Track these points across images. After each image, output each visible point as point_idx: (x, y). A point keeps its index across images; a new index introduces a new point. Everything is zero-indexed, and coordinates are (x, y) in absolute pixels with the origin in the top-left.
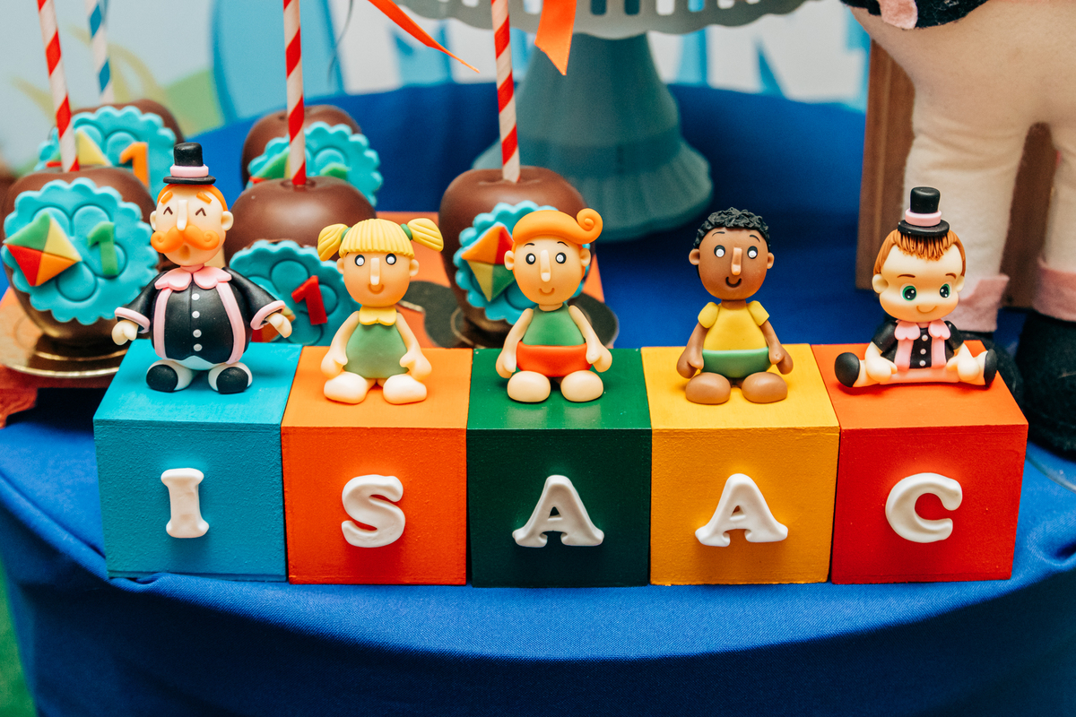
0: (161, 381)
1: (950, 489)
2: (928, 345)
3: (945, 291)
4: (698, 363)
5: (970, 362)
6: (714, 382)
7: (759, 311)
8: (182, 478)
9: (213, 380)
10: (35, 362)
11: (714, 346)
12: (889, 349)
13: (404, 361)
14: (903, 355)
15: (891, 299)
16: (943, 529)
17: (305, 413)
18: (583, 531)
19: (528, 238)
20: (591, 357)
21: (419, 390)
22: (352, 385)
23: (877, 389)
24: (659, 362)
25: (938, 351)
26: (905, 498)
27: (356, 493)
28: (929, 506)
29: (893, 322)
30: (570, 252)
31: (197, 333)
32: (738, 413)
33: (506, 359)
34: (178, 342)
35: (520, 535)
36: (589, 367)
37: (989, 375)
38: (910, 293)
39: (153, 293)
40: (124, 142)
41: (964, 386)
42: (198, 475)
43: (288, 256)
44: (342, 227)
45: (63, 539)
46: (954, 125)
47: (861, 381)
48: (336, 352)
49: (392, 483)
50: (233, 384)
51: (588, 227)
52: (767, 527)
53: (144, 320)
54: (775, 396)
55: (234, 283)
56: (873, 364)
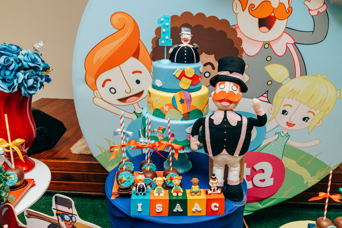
0: (137, 194)
1: (217, 205)
2: (215, 189)
3: (216, 184)
4: (192, 192)
5: (219, 191)
6: (193, 194)
7: (198, 186)
8: (140, 205)
9: (142, 194)
10: (118, 191)
11: (193, 190)
12: (211, 190)
13: (162, 192)
14: (212, 190)
15: (211, 185)
16: (217, 209)
17: (152, 198)
18: (181, 210)
19: (175, 179)
20: (181, 191)
21: (164, 195)
22: (156, 195)
23: (210, 194)
24: (188, 191)
25: (216, 190)
26: (213, 206)
27: (157, 206)
28: (215, 206)
29: (211, 187)
30: (179, 180)
31: (141, 189)
32: (196, 197)
33: (172, 192)
34: (139, 190)
35: (174, 210)
36: (181, 192)
37: (221, 193)
38: (213, 184)
39: (137, 185)
40: (128, 165)
41: (219, 194)
42: (141, 204)
43: (148, 179)
44: (156, 178)
45: (125, 212)
46: (217, 165)
47: (208, 193)
48: (155, 191)
49: (161, 205)
50: (145, 194)
51: (181, 178)
52: (199, 209)
53: (136, 188)
54: (200, 195)
55: (145, 184)
56: (209, 192)
